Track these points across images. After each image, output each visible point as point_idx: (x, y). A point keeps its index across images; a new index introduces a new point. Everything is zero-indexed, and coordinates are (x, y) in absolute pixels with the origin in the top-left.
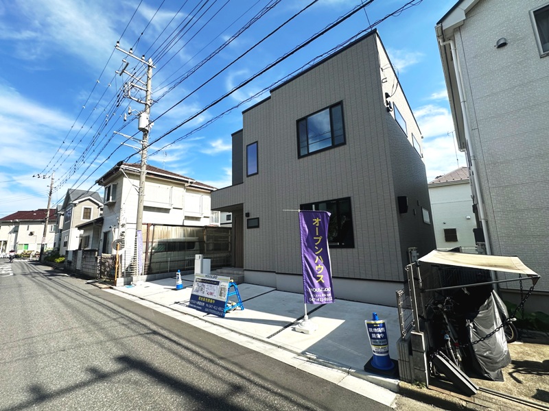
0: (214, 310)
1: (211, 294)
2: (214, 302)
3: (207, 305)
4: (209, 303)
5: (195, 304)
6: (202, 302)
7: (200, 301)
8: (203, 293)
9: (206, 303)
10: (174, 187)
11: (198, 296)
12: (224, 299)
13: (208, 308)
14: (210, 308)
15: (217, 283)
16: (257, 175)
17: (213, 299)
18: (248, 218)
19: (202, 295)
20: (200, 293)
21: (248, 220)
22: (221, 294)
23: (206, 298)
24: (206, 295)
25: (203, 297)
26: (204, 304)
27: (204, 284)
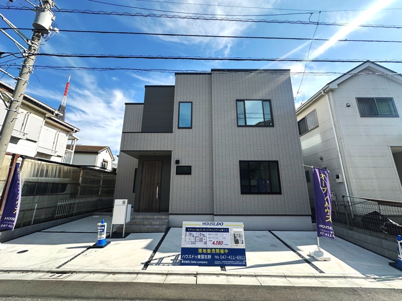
0: (231, 260)
1: (220, 243)
2: (227, 251)
3: (217, 257)
4: (219, 254)
5: (194, 259)
6: (207, 254)
7: (203, 254)
8: (206, 243)
9: (213, 255)
10: (32, 115)
11: (197, 249)
12: (241, 246)
13: (219, 260)
14: (223, 260)
15: (226, 230)
16: (190, 130)
17: (225, 249)
18: (177, 165)
19: (205, 246)
20: (199, 245)
21: (177, 167)
22: (237, 242)
23: (212, 249)
24: (210, 245)
25: (207, 249)
26: (210, 257)
27: (204, 233)
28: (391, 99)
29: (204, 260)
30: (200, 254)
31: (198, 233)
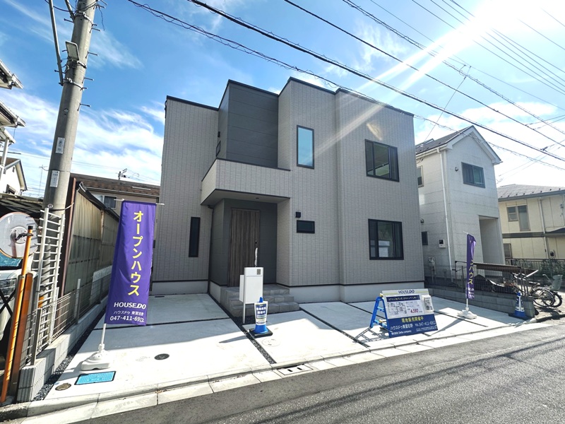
0: (426, 326)
1: (416, 310)
2: (422, 318)
3: (416, 325)
4: (418, 322)
5: (401, 330)
6: (409, 323)
7: (406, 323)
8: (406, 313)
9: (413, 323)
11: (400, 319)
12: (431, 312)
13: (419, 327)
14: (422, 327)
15: (417, 298)
16: (312, 170)
17: (420, 316)
18: (297, 219)
19: (405, 316)
20: (401, 315)
21: (298, 221)
22: (428, 308)
23: (411, 317)
24: (410, 314)
25: (407, 318)
26: (411, 325)
27: (402, 302)
28: (481, 169)
29: (408, 329)
30: (404, 324)
31: (398, 302)
